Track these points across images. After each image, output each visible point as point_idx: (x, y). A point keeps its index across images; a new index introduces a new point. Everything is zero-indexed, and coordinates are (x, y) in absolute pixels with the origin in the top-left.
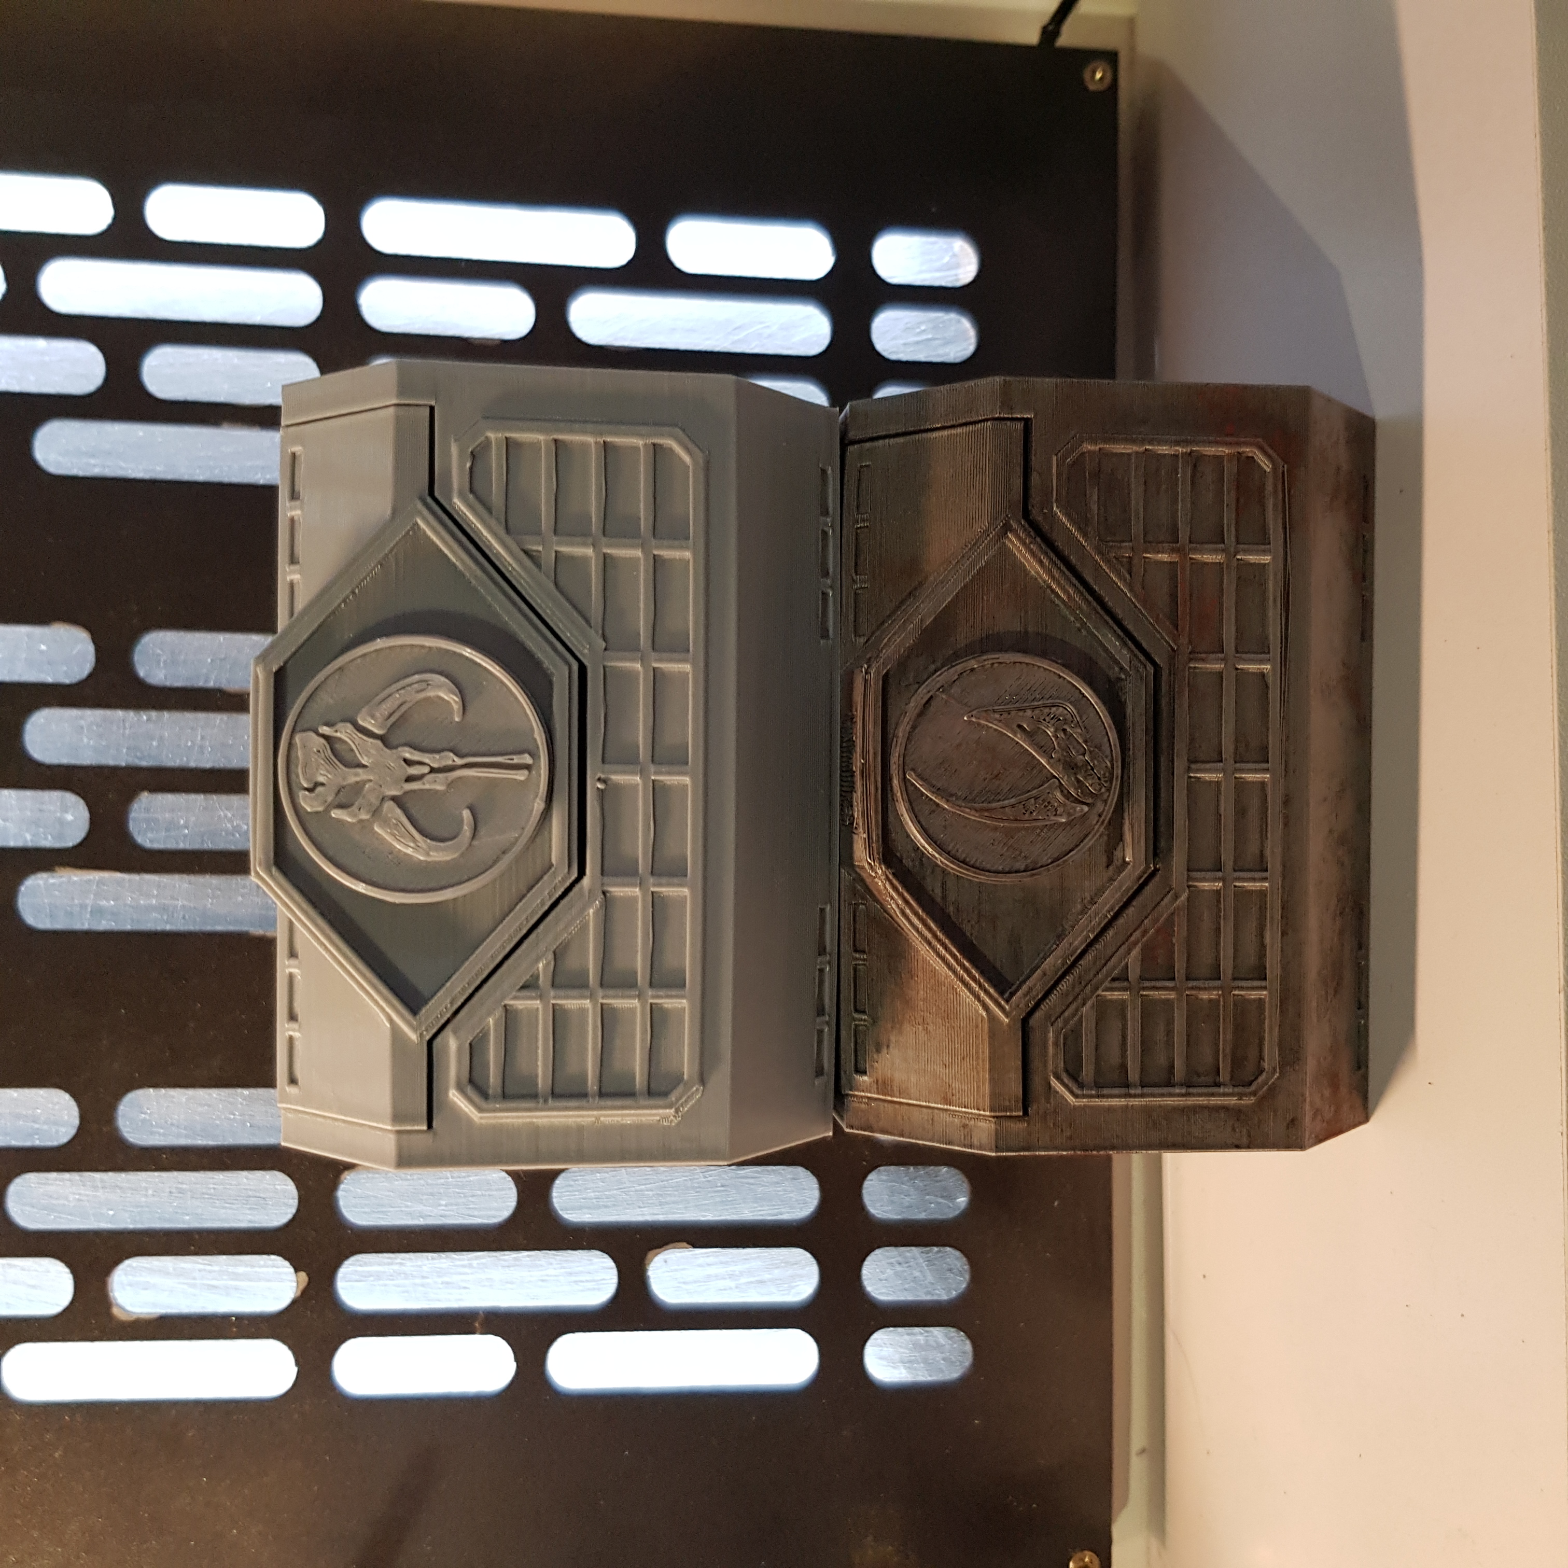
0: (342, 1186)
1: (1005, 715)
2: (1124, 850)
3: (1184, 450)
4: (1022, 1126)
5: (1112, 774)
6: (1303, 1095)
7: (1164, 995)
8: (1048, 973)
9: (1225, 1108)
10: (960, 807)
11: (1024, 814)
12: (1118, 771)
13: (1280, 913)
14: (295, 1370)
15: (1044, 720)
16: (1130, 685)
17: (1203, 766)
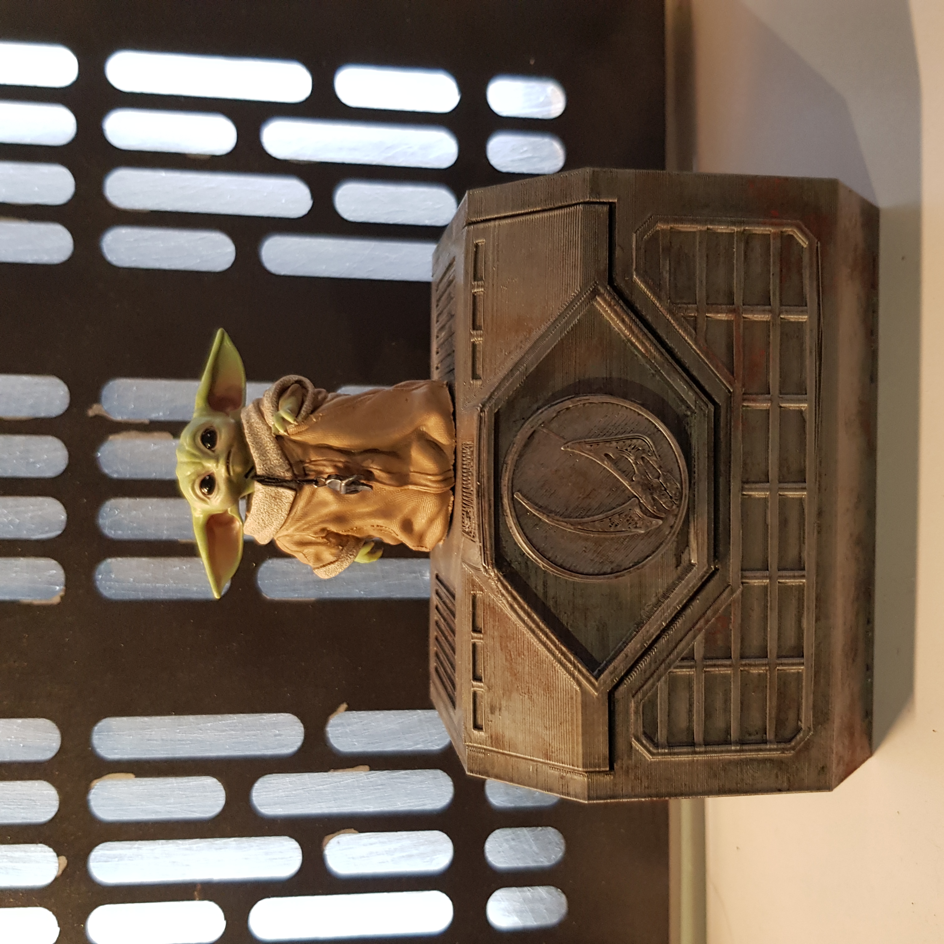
0: (93, 791)
1: (595, 446)
2: (690, 555)
3: (739, 230)
4: (608, 778)
5: (681, 493)
6: (831, 748)
7: (723, 671)
8: (629, 655)
9: (771, 760)
10: (557, 520)
11: (610, 526)
12: (686, 491)
13: (814, 604)
14: (58, 929)
15: (627, 450)
16: (695, 421)
17: (754, 486)
